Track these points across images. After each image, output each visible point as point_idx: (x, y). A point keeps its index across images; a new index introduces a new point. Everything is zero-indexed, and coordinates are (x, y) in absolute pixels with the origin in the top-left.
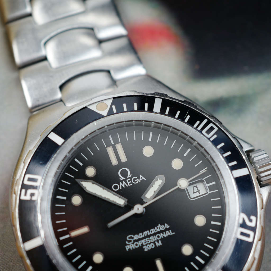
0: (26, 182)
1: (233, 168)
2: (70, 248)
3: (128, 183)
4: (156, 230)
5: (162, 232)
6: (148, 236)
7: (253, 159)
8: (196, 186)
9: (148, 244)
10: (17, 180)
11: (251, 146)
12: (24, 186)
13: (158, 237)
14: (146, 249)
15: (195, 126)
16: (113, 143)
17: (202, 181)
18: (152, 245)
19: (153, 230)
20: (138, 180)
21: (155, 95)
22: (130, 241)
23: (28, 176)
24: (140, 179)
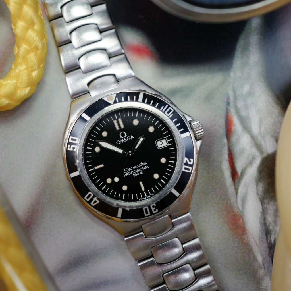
0: (70, 141)
1: (181, 133)
2: (94, 176)
3: (125, 140)
4: (140, 166)
5: (143, 166)
6: (136, 169)
7: (193, 126)
8: (161, 141)
9: (135, 173)
10: (66, 139)
11: (192, 118)
12: (69, 143)
13: (141, 169)
14: (135, 175)
15: (161, 109)
16: (116, 118)
17: (165, 139)
18: (138, 174)
19: (138, 165)
20: (130, 138)
21: (139, 91)
22: (126, 172)
23: (71, 137)
24: (131, 138)
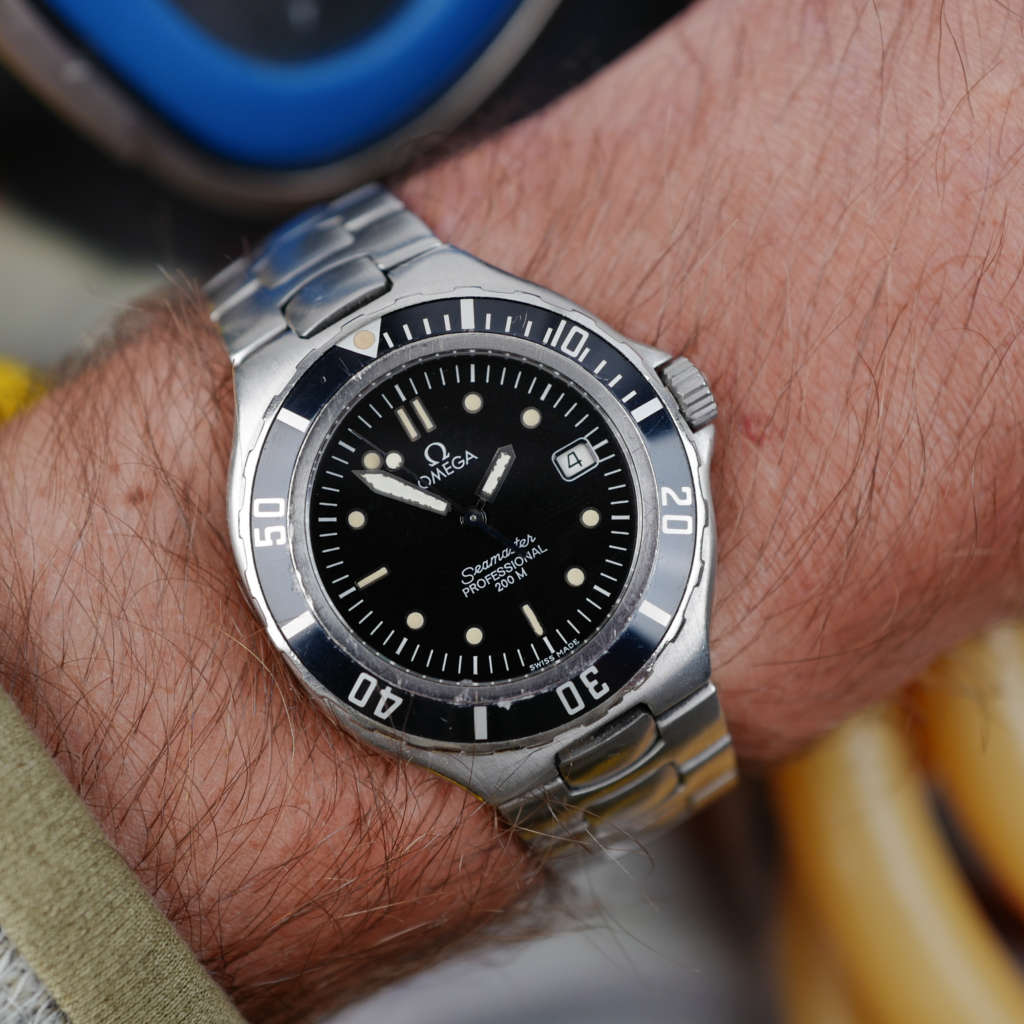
1: (631, 406)
2: (362, 611)
3: (446, 470)
5: (523, 551)
6: (500, 564)
8: (573, 453)
9: (502, 578)
13: (519, 561)
14: (500, 587)
16: (404, 399)
17: (584, 442)
18: (510, 579)
19: (506, 550)
20: (463, 461)
22: (470, 578)
24: (467, 459)
